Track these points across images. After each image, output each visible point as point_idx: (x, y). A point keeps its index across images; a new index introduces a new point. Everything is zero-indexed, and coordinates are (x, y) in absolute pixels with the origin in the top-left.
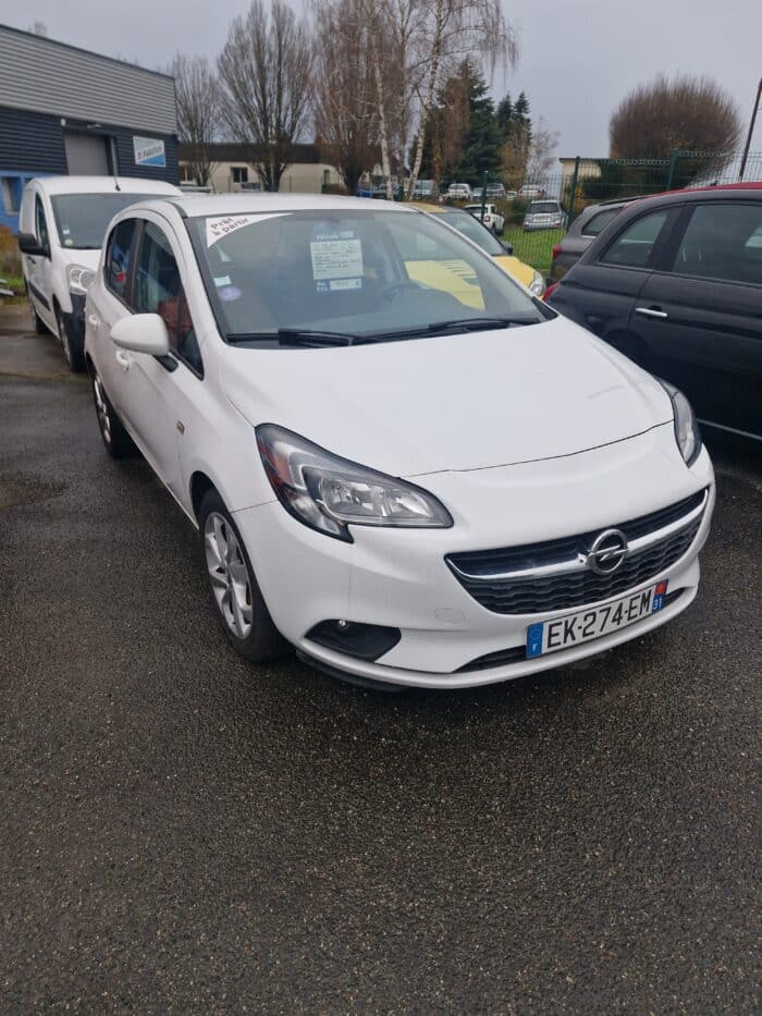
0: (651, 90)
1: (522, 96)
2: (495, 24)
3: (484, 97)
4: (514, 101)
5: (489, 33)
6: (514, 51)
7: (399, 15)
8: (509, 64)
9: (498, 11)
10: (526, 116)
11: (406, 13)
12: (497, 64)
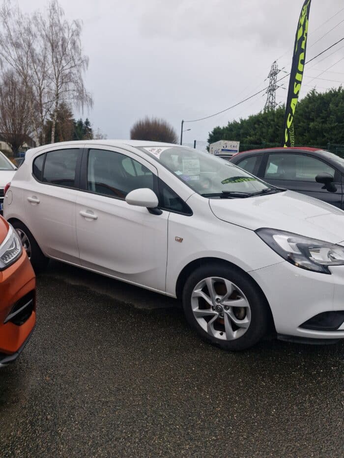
0: (144, 122)
1: (87, 119)
2: (82, 90)
3: (72, 118)
4: (84, 121)
5: (80, 93)
6: (91, 102)
7: (38, 81)
8: (90, 107)
9: (83, 86)
10: (90, 127)
11: (41, 81)
12: (84, 106)
